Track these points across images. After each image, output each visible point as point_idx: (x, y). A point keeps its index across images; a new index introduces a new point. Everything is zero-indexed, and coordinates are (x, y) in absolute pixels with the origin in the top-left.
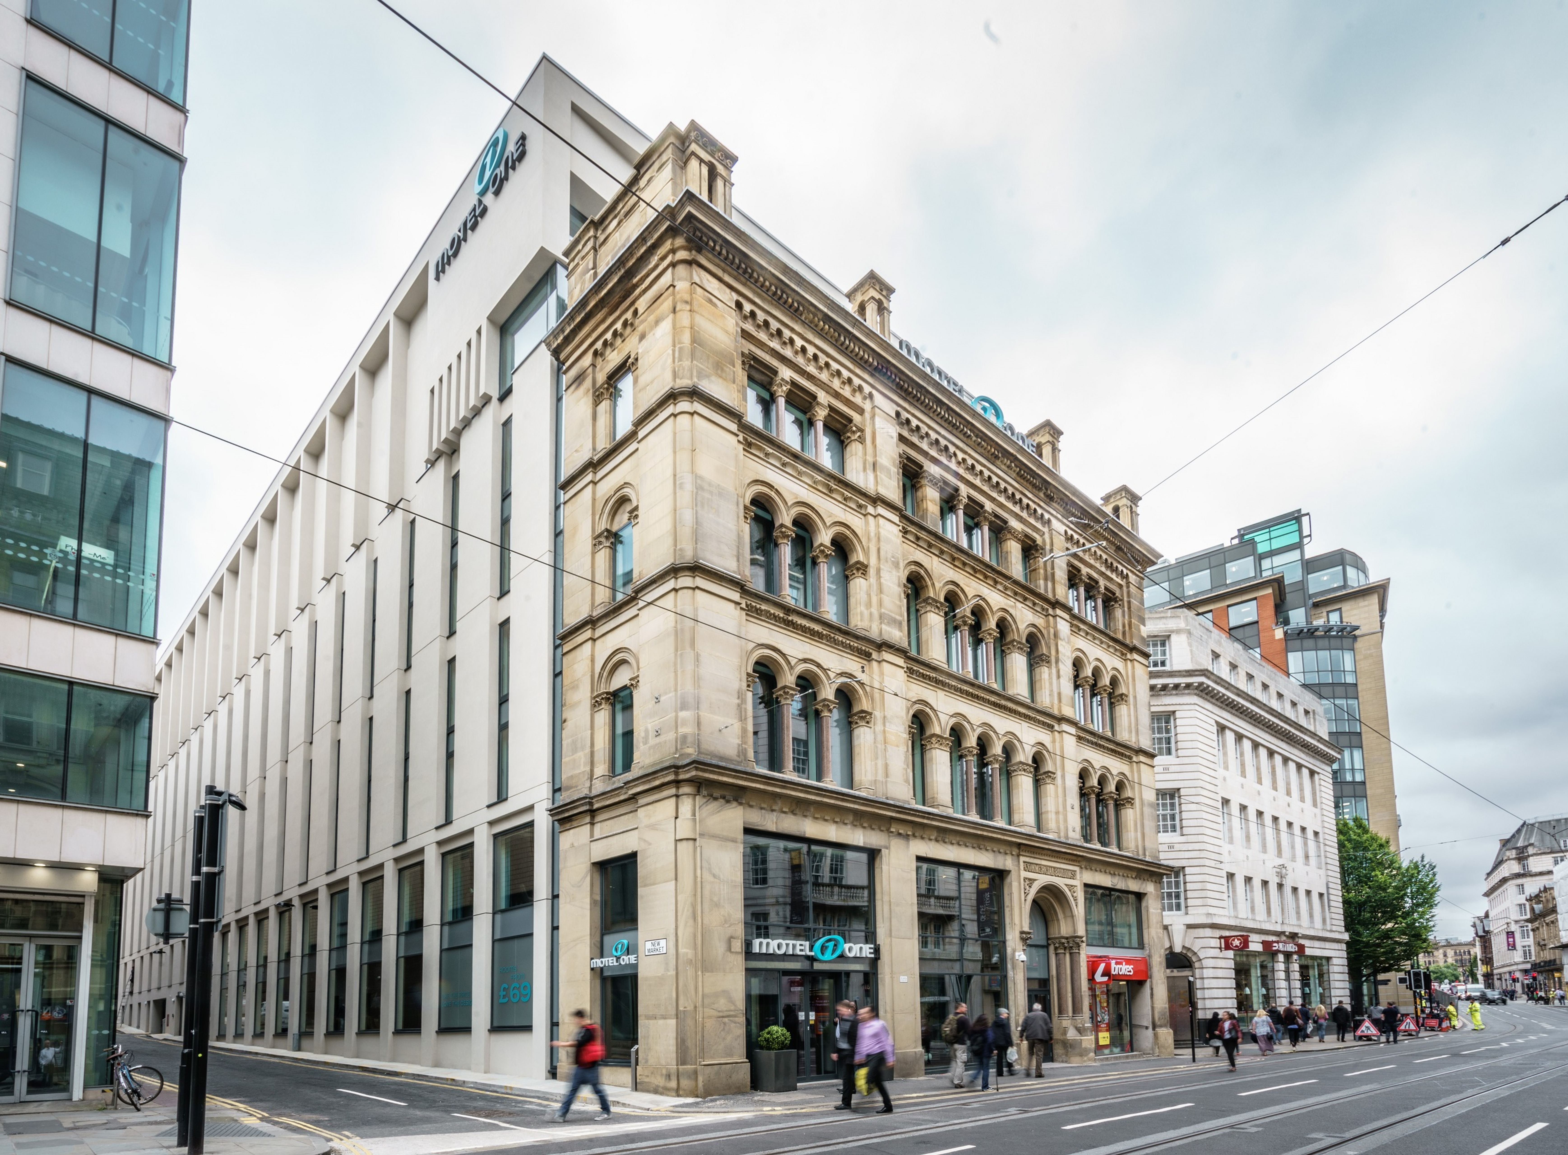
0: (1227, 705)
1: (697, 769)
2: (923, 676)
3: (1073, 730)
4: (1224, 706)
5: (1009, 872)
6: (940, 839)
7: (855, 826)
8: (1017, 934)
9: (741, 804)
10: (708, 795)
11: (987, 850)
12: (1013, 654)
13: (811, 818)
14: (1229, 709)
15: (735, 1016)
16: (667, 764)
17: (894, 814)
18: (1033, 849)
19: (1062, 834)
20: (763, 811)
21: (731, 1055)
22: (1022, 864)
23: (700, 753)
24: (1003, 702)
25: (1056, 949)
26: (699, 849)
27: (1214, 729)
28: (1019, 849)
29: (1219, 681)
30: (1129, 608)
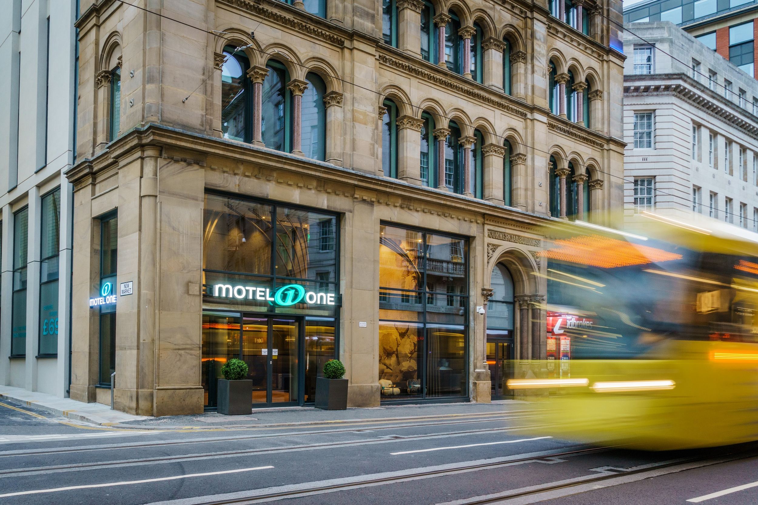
0: (703, 106)
1: (154, 134)
2: (396, 64)
3: (544, 119)
4: (700, 107)
5: (474, 238)
6: (405, 206)
7: (320, 191)
8: (479, 292)
9: (202, 167)
10: (168, 158)
11: (452, 218)
12: (490, 50)
13: (274, 183)
14: (705, 109)
15: (191, 349)
16: (131, 130)
17: (356, 183)
18: (496, 219)
19: (530, 208)
20: (226, 174)
21: (187, 382)
22: (486, 233)
23: (162, 121)
24: (476, 91)
25: (520, 305)
26: (159, 204)
27: (691, 126)
28: (484, 218)
29: (695, 84)
30: (608, 15)
